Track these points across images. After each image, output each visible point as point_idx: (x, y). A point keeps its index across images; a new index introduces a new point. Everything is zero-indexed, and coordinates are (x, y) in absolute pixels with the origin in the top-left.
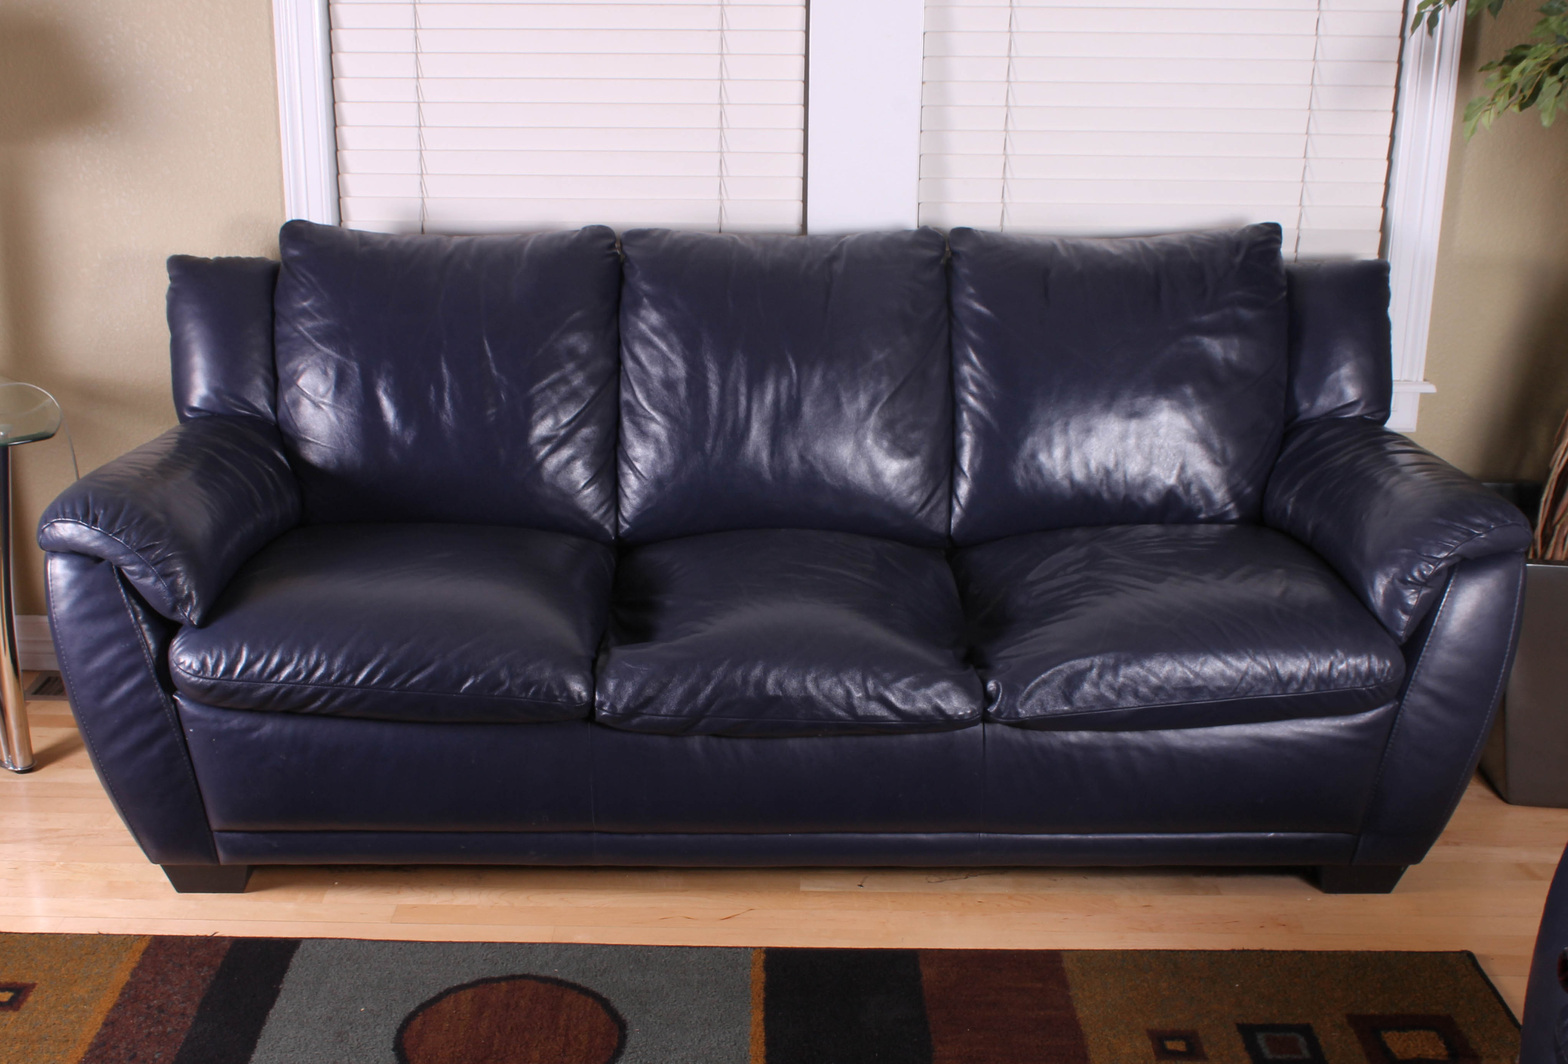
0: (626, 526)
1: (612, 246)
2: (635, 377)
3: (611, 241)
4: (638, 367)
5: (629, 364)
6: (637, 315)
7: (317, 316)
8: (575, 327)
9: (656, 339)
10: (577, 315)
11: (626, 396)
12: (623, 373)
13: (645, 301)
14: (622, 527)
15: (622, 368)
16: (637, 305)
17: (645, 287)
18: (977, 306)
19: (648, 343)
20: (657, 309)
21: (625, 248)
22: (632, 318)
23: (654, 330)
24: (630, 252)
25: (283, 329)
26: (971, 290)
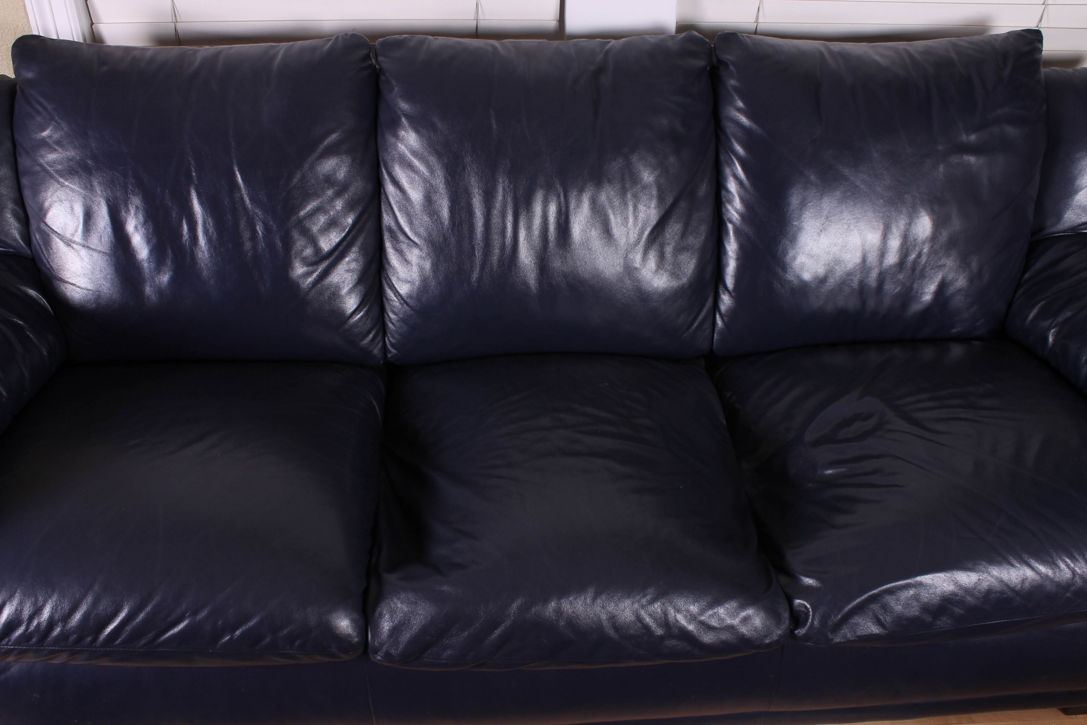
0: (394, 351)
1: (367, 57)
2: (397, 202)
3: (365, 52)
4: (398, 193)
5: (390, 189)
6: (396, 136)
7: (56, 147)
8: (331, 151)
9: (416, 162)
10: (334, 137)
11: (387, 220)
12: (383, 197)
13: (404, 120)
14: (390, 352)
15: (382, 191)
16: (395, 125)
17: (404, 106)
18: (744, 120)
19: (409, 166)
20: (417, 131)
21: (381, 58)
22: (392, 140)
23: (414, 153)
24: (385, 62)
25: (24, 162)
26: (740, 104)
